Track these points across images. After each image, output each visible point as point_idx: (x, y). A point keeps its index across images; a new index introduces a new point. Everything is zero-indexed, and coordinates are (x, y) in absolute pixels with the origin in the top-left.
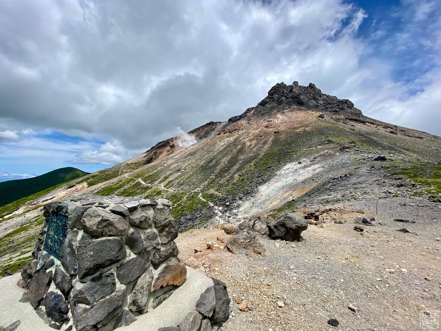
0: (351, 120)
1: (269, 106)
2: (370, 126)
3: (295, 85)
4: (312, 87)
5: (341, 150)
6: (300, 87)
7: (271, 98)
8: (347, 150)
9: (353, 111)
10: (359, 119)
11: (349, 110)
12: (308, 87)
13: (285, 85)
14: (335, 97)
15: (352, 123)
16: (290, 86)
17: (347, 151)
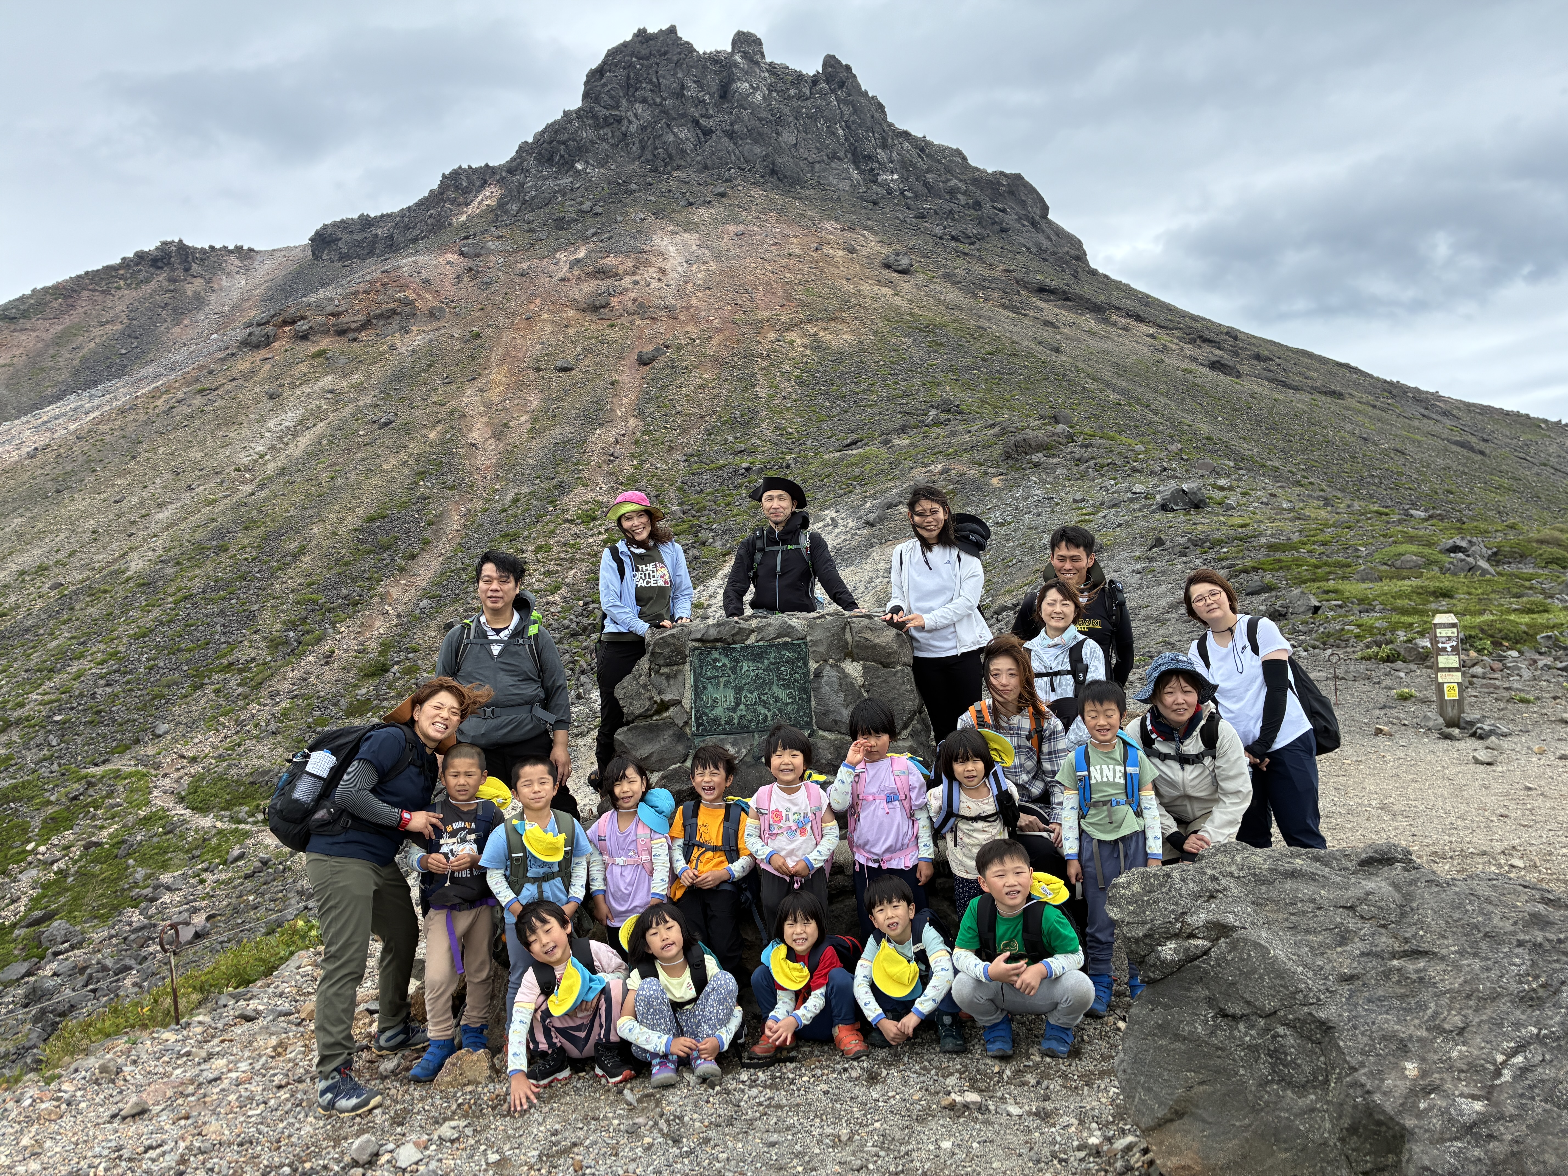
0: (1042, 290)
1: (595, 173)
2: (1125, 329)
3: (745, 56)
4: (842, 85)
5: (1008, 456)
6: (772, 68)
7: (607, 122)
8: (1035, 458)
9: (1045, 243)
10: (1075, 289)
11: (1027, 237)
12: (815, 80)
13: (688, 48)
14: (959, 153)
15: (1049, 309)
16: (714, 59)
17: (1037, 465)
